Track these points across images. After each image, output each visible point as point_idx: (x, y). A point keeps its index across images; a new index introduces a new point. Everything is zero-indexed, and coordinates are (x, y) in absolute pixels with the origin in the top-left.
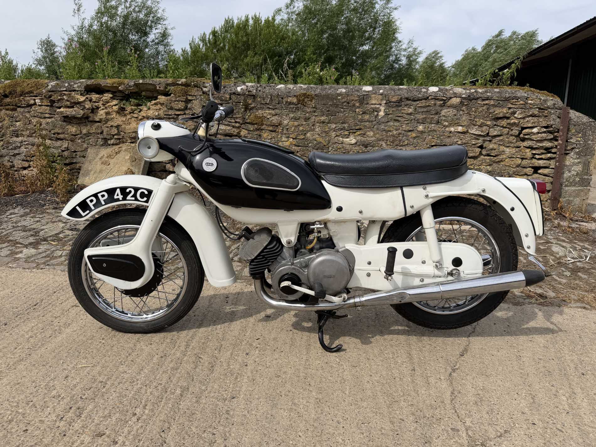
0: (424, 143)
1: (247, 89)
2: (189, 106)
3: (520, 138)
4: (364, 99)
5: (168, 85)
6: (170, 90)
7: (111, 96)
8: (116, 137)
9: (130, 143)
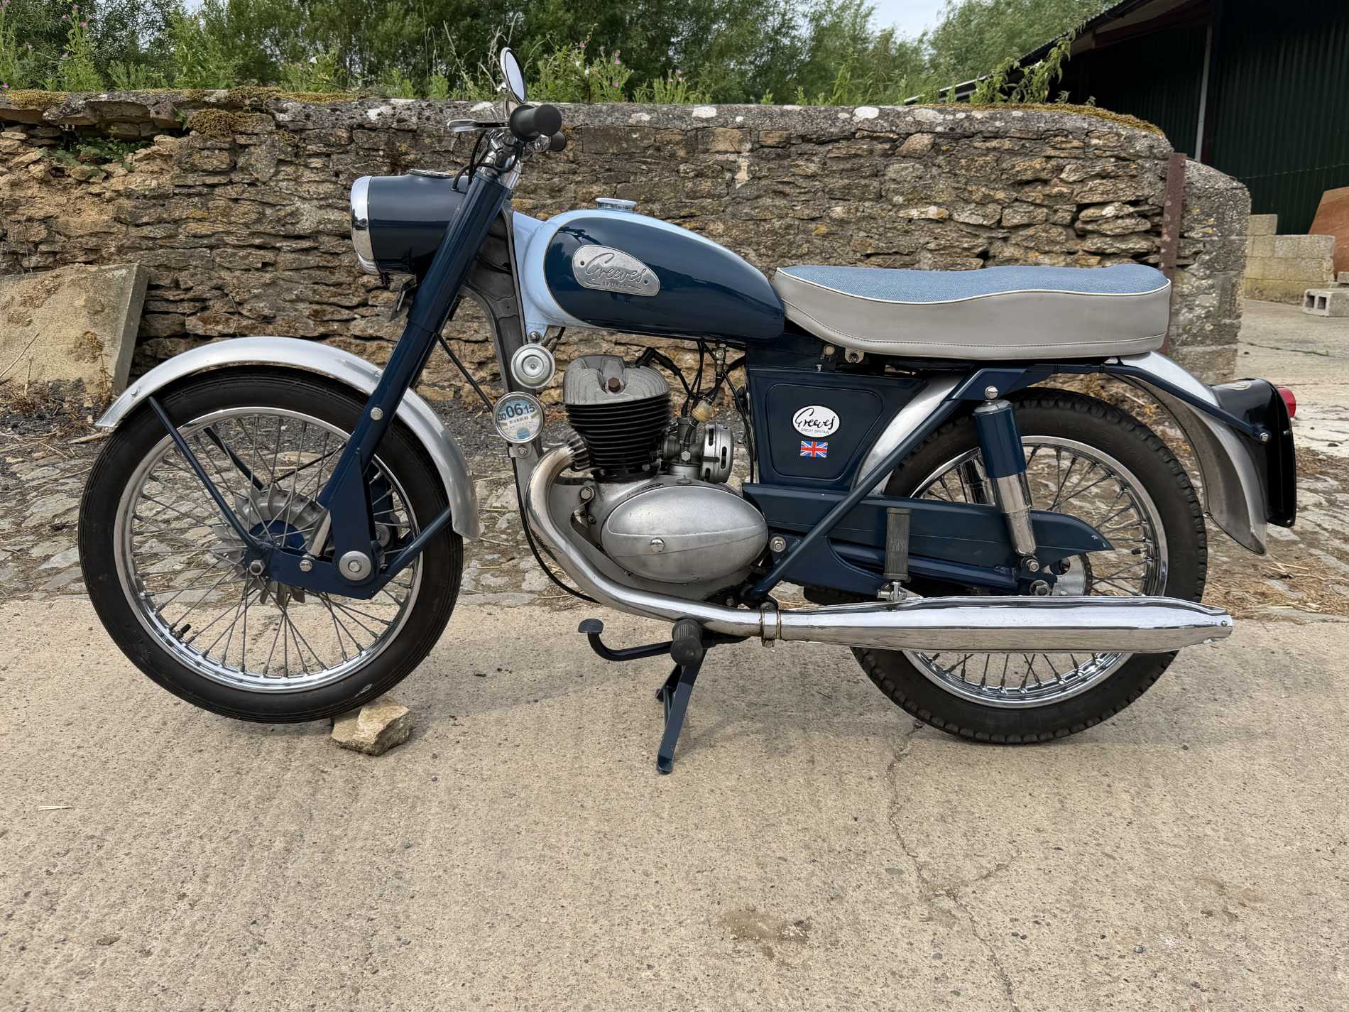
0: (848, 248)
1: (394, 115)
2: (241, 161)
3: (1075, 230)
4: (698, 138)
5: (180, 105)
6: (184, 121)
7: (23, 136)
8: (43, 248)
9: (86, 263)
